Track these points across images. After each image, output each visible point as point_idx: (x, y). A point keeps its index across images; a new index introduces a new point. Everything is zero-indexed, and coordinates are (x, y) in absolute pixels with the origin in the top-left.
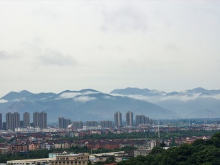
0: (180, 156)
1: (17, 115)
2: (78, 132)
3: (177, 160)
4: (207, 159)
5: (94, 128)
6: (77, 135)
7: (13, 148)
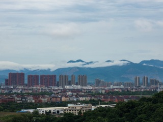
0: (126, 109)
1: (66, 77)
2: (105, 89)
3: (124, 112)
4: (143, 112)
5: (118, 87)
6: (104, 91)
7: (51, 99)
